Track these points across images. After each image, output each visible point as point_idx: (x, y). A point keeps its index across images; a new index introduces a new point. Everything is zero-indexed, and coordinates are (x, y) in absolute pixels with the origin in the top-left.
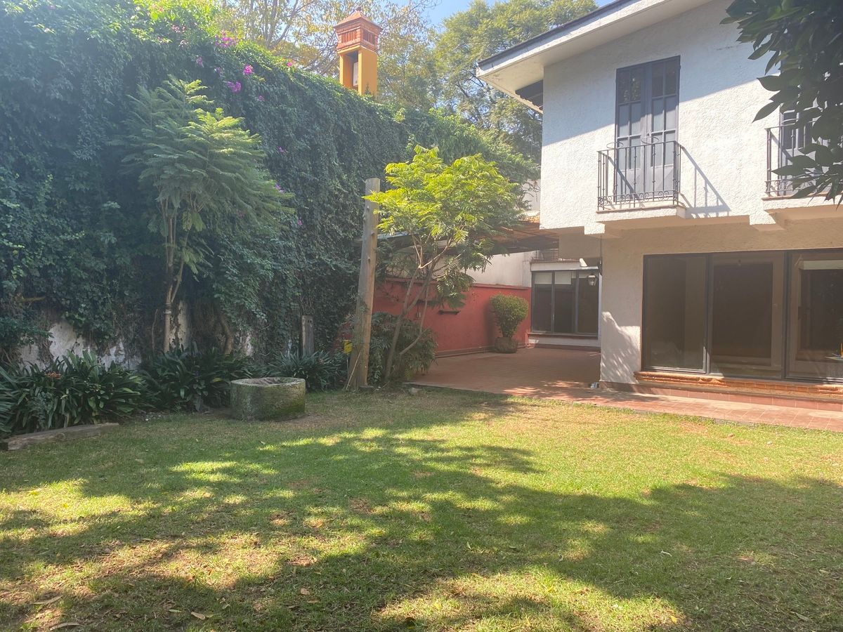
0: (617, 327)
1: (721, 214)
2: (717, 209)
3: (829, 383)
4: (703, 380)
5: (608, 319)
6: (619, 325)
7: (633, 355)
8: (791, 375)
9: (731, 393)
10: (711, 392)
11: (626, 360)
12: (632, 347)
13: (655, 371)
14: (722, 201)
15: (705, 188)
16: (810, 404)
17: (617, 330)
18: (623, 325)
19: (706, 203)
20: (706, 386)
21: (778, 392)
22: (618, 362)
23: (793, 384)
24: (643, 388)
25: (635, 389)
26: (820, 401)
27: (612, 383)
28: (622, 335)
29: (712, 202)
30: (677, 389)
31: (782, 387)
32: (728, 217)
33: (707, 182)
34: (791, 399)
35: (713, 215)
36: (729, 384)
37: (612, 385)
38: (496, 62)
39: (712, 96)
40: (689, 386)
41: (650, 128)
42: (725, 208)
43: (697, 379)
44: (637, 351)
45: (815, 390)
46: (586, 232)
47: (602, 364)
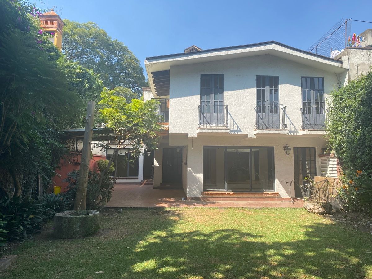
0: (194, 174)
1: (239, 133)
2: (238, 131)
3: (264, 191)
4: (227, 193)
5: (190, 170)
6: (194, 173)
7: (200, 185)
8: (253, 190)
9: (236, 198)
10: (229, 198)
11: (197, 187)
12: (199, 182)
13: (208, 191)
14: (239, 128)
15: (234, 123)
16: (260, 199)
17: (193, 175)
18: (196, 173)
19: (234, 129)
20: (228, 196)
21: (250, 196)
22: (194, 188)
23: (256, 193)
24: (205, 198)
25: (201, 199)
26: (263, 198)
27: (192, 197)
28: (195, 177)
29: (236, 128)
30: (217, 197)
31: (252, 194)
32: (241, 134)
33: (234, 121)
34: (255, 198)
35: (236, 133)
36: (236, 194)
37: (192, 198)
38: (155, 60)
39: (235, 91)
40: (221, 196)
41: (213, 99)
42: (240, 131)
43: (225, 193)
44: (201, 184)
45: (262, 194)
46: (189, 136)
47: (188, 190)
